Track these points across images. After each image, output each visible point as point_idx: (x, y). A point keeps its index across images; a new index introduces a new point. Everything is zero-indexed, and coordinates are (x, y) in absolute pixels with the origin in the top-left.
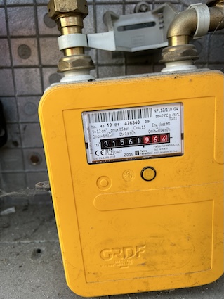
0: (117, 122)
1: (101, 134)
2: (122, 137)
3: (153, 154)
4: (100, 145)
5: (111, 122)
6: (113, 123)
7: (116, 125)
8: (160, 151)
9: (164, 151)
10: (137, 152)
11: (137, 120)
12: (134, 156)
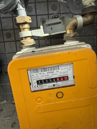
0: (43, 72)
1: (37, 78)
2: (46, 79)
3: (61, 86)
4: (36, 83)
5: (41, 73)
6: (42, 73)
7: (43, 74)
8: (64, 84)
9: (66, 84)
10: (54, 85)
11: (53, 71)
12: (53, 87)
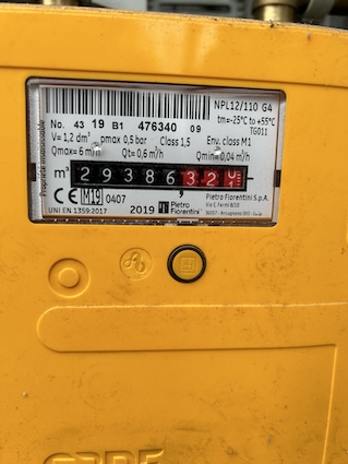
0: (119, 119)
1: (74, 146)
2: (128, 160)
3: (203, 215)
4: (68, 174)
5: (104, 117)
6: (109, 120)
7: (115, 126)
9: (229, 209)
11: (171, 120)
12: (156, 214)
